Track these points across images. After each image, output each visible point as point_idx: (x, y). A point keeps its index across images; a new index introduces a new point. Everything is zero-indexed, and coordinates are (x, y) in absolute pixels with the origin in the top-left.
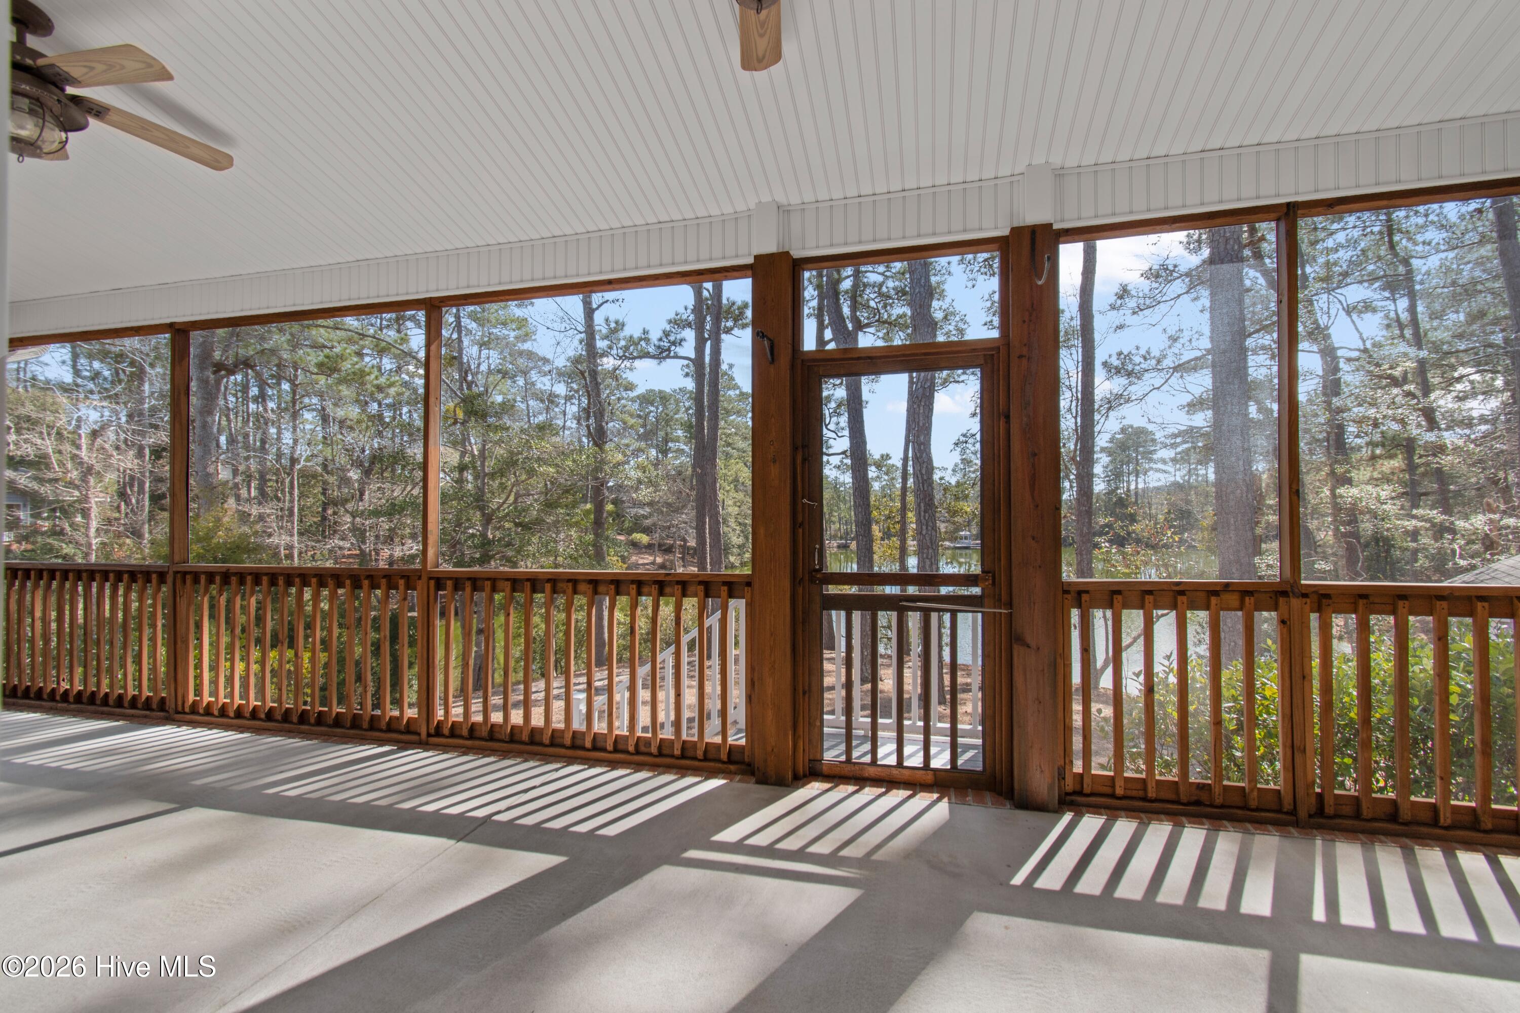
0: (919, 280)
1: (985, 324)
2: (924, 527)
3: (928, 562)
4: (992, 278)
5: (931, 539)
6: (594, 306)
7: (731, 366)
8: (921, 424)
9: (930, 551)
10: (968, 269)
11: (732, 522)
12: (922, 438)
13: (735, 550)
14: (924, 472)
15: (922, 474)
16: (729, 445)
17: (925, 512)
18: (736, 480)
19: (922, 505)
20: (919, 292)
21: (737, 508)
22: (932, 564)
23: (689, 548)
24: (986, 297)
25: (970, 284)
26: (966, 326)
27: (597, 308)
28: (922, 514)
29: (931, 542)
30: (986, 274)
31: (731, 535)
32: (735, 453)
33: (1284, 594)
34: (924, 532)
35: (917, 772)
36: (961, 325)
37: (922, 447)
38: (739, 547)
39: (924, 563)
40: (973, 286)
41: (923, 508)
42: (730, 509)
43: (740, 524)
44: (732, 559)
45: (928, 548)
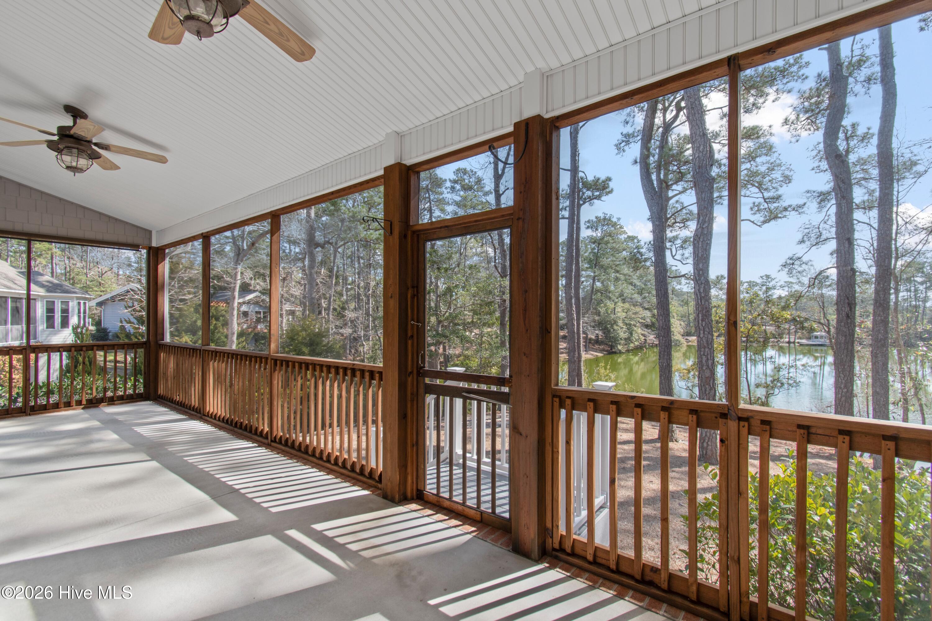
0: (699, 147)
1: (813, 169)
2: (702, 332)
3: (704, 358)
4: (816, 132)
5: (707, 341)
6: (501, 192)
7: (619, 219)
8: (700, 255)
9: (707, 350)
10: (792, 128)
11: (620, 323)
12: (701, 265)
13: (622, 342)
14: (702, 290)
15: (700, 292)
16: (617, 272)
17: (702, 321)
18: (621, 295)
19: (700, 315)
20: (698, 157)
21: (624, 314)
22: (708, 359)
23: (590, 339)
24: (811, 147)
25: (794, 140)
26: (792, 173)
27: (503, 194)
28: (700, 322)
29: (708, 344)
30: (810, 129)
31: (619, 331)
32: (622, 277)
33: (724, 416)
34: (702, 336)
35: (471, 510)
36: (787, 173)
37: (701, 272)
38: (625, 339)
39: (702, 358)
40: (797, 141)
41: (700, 318)
42: (619, 314)
43: (626, 324)
44: (620, 347)
45: (705, 347)
